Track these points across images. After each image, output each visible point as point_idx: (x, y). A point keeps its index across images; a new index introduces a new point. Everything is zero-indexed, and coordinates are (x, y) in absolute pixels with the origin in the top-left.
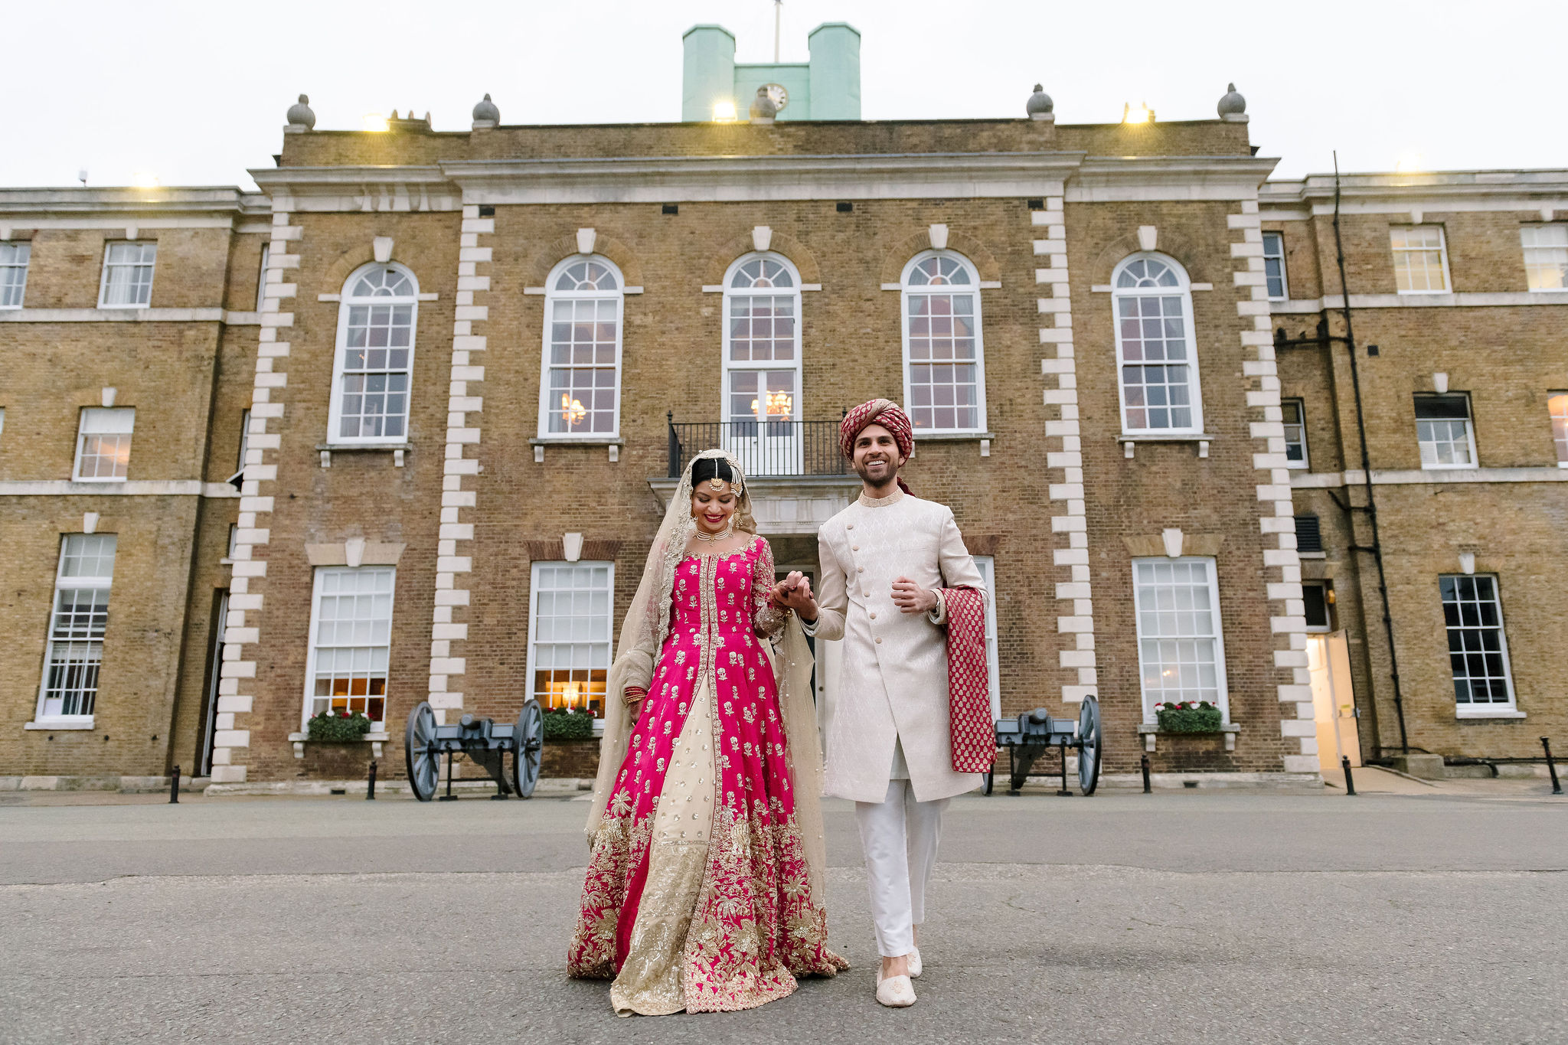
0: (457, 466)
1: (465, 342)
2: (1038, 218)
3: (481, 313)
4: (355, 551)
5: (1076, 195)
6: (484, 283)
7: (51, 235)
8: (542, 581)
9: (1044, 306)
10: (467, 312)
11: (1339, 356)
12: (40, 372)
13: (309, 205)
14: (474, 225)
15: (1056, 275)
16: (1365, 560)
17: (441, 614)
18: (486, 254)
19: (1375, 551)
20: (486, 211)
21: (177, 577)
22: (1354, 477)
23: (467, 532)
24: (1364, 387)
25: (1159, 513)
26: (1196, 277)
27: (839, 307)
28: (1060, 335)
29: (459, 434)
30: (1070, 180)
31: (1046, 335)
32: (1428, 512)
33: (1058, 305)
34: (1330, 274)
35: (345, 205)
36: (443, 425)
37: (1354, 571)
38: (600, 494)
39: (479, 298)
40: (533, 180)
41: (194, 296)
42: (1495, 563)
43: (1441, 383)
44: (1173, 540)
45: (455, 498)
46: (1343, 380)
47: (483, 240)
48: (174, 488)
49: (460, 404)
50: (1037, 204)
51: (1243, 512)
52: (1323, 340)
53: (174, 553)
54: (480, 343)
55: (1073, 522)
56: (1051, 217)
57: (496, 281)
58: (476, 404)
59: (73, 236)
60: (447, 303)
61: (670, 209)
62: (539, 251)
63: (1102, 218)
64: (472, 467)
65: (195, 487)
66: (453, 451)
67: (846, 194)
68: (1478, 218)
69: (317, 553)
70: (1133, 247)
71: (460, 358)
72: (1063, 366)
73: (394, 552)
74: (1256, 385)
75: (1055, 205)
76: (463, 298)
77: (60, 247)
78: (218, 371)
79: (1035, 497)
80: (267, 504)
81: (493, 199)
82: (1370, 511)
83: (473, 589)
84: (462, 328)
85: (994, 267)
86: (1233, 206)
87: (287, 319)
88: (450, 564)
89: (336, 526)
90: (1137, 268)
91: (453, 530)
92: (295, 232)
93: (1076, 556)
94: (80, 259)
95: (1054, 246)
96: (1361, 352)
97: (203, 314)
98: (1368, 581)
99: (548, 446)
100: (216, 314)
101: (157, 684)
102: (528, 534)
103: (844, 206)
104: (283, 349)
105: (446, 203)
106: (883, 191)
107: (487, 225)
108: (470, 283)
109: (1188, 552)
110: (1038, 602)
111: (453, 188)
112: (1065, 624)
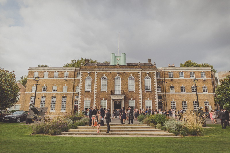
0: (95, 93)
1: (95, 83)
2: (139, 74)
3: (96, 81)
4: (87, 99)
5: (142, 72)
6: (97, 78)
7: (60, 72)
8: (102, 101)
9: (139, 81)
10: (95, 81)
11: (164, 83)
12: (60, 83)
13: (83, 72)
14: (96, 74)
15: (140, 78)
16: (165, 100)
17: (94, 104)
18: (97, 76)
19: (166, 99)
20: (97, 73)
21: (72, 100)
22: (165, 93)
23: (96, 98)
24: (166, 86)
25: (147, 97)
26: (151, 78)
27: (124, 80)
28: (140, 83)
29: (95, 90)
30: (142, 70)
31: (139, 83)
32: (170, 96)
33: (140, 81)
34: (163, 76)
35: (86, 72)
36: (94, 89)
37: (164, 101)
38: (106, 95)
39: (96, 79)
40: (100, 70)
41: (72, 77)
42: (175, 100)
43: (172, 85)
44: (148, 99)
45: (95, 95)
46: (164, 85)
47: (96, 75)
48: (71, 93)
49: (95, 88)
50: (139, 72)
51: (154, 97)
52: (163, 82)
53: (71, 98)
54: (96, 83)
55: (141, 98)
56: (140, 74)
57: (98, 78)
58: (96, 88)
59: (62, 72)
60: (94, 79)
61: (111, 73)
62: (101, 76)
63: (144, 73)
64: (96, 93)
65: (73, 93)
66: (95, 91)
67: (124, 71)
68: (176, 71)
69: (84, 99)
70: (146, 76)
71: (95, 84)
72: (140, 85)
73: (90, 99)
74: (155, 87)
75: (140, 72)
76: (95, 79)
77: (61, 72)
78: (74, 83)
79: (138, 96)
80: (81, 95)
81: (97, 71)
82: (166, 96)
83: (96, 102)
84: (95, 82)
85: (135, 78)
86: (154, 73)
87: (82, 81)
88: (95, 100)
89: (86, 97)
90: (147, 77)
91: (95, 98)
92: (82, 74)
93: (141, 100)
94: (62, 74)
95: (140, 76)
96: (166, 83)
97: (73, 78)
98: (165, 102)
99: (102, 91)
100: (74, 78)
101: (70, 108)
102: (100, 98)
103: (124, 72)
104: (81, 83)
105: (94, 72)
106: (127, 71)
107: (97, 74)
108: (96, 78)
109: (149, 100)
110: (138, 104)
111: (94, 71)
112: (140, 105)
